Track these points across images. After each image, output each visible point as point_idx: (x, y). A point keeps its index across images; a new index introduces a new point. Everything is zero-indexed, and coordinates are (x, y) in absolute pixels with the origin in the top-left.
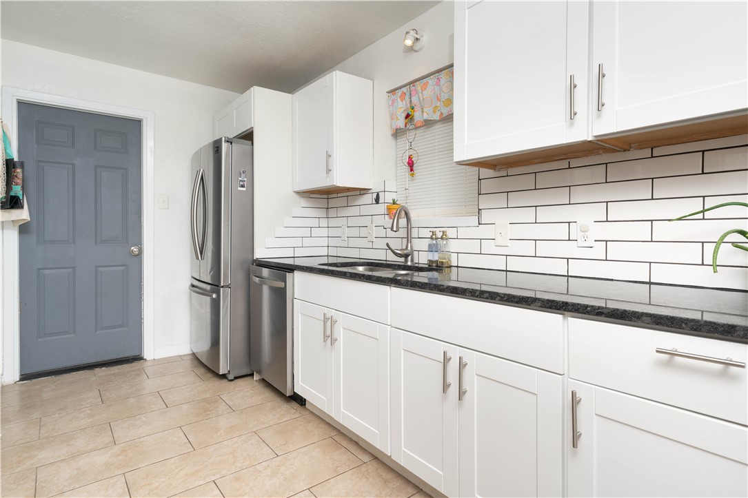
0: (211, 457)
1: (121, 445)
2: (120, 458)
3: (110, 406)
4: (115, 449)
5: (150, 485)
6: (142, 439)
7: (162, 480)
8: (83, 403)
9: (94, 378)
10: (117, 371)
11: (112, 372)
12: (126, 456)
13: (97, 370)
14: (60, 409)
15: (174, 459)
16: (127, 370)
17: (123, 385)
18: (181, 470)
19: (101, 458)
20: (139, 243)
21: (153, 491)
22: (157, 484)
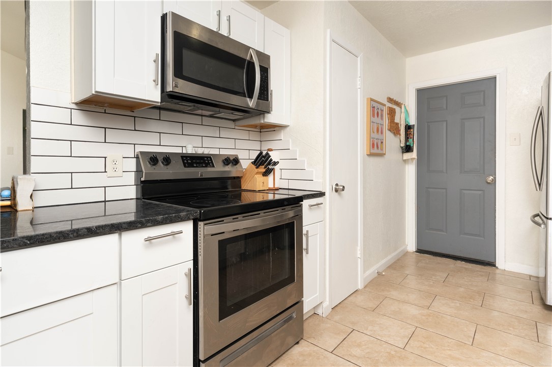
0: (479, 359)
1: (431, 311)
2: (423, 317)
3: (446, 286)
4: (425, 311)
5: (424, 343)
6: (444, 316)
7: (433, 346)
8: (433, 277)
9: (452, 266)
10: (470, 267)
11: (467, 267)
12: (427, 319)
13: (459, 262)
14: (420, 275)
15: (452, 340)
16: (477, 269)
17: (465, 278)
18: (450, 350)
19: (413, 311)
20: (494, 174)
21: (422, 347)
22: (428, 346)
